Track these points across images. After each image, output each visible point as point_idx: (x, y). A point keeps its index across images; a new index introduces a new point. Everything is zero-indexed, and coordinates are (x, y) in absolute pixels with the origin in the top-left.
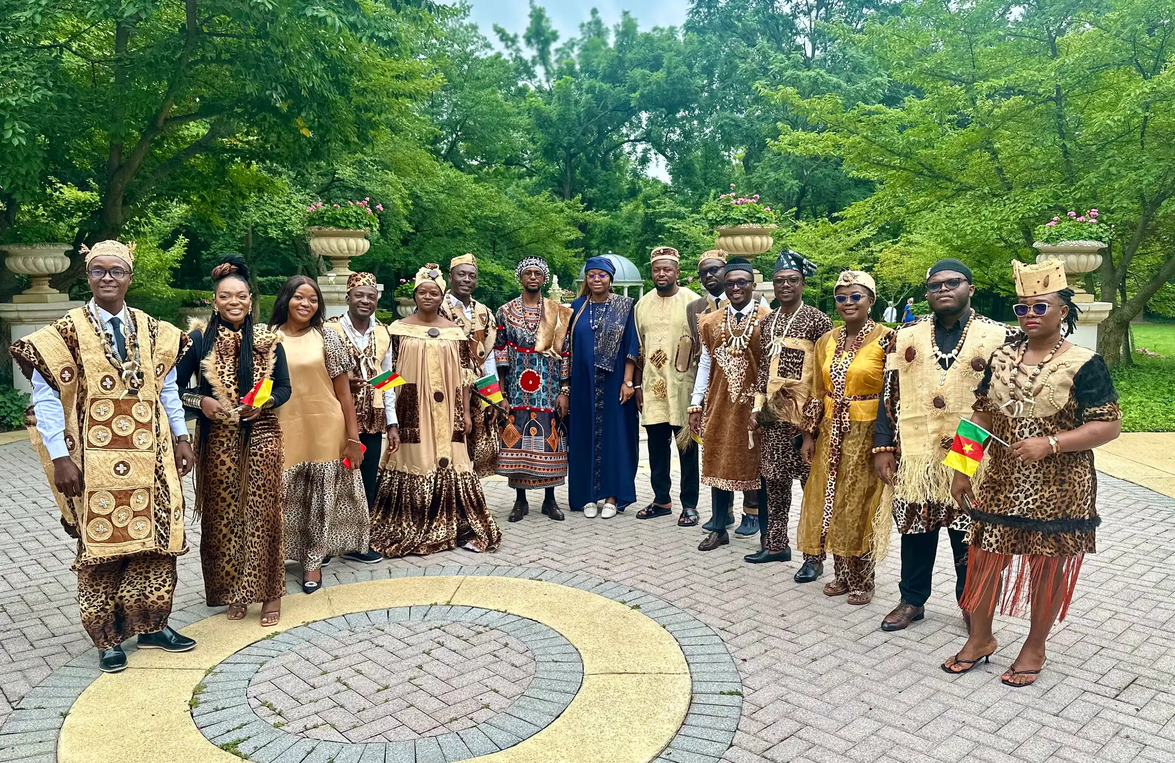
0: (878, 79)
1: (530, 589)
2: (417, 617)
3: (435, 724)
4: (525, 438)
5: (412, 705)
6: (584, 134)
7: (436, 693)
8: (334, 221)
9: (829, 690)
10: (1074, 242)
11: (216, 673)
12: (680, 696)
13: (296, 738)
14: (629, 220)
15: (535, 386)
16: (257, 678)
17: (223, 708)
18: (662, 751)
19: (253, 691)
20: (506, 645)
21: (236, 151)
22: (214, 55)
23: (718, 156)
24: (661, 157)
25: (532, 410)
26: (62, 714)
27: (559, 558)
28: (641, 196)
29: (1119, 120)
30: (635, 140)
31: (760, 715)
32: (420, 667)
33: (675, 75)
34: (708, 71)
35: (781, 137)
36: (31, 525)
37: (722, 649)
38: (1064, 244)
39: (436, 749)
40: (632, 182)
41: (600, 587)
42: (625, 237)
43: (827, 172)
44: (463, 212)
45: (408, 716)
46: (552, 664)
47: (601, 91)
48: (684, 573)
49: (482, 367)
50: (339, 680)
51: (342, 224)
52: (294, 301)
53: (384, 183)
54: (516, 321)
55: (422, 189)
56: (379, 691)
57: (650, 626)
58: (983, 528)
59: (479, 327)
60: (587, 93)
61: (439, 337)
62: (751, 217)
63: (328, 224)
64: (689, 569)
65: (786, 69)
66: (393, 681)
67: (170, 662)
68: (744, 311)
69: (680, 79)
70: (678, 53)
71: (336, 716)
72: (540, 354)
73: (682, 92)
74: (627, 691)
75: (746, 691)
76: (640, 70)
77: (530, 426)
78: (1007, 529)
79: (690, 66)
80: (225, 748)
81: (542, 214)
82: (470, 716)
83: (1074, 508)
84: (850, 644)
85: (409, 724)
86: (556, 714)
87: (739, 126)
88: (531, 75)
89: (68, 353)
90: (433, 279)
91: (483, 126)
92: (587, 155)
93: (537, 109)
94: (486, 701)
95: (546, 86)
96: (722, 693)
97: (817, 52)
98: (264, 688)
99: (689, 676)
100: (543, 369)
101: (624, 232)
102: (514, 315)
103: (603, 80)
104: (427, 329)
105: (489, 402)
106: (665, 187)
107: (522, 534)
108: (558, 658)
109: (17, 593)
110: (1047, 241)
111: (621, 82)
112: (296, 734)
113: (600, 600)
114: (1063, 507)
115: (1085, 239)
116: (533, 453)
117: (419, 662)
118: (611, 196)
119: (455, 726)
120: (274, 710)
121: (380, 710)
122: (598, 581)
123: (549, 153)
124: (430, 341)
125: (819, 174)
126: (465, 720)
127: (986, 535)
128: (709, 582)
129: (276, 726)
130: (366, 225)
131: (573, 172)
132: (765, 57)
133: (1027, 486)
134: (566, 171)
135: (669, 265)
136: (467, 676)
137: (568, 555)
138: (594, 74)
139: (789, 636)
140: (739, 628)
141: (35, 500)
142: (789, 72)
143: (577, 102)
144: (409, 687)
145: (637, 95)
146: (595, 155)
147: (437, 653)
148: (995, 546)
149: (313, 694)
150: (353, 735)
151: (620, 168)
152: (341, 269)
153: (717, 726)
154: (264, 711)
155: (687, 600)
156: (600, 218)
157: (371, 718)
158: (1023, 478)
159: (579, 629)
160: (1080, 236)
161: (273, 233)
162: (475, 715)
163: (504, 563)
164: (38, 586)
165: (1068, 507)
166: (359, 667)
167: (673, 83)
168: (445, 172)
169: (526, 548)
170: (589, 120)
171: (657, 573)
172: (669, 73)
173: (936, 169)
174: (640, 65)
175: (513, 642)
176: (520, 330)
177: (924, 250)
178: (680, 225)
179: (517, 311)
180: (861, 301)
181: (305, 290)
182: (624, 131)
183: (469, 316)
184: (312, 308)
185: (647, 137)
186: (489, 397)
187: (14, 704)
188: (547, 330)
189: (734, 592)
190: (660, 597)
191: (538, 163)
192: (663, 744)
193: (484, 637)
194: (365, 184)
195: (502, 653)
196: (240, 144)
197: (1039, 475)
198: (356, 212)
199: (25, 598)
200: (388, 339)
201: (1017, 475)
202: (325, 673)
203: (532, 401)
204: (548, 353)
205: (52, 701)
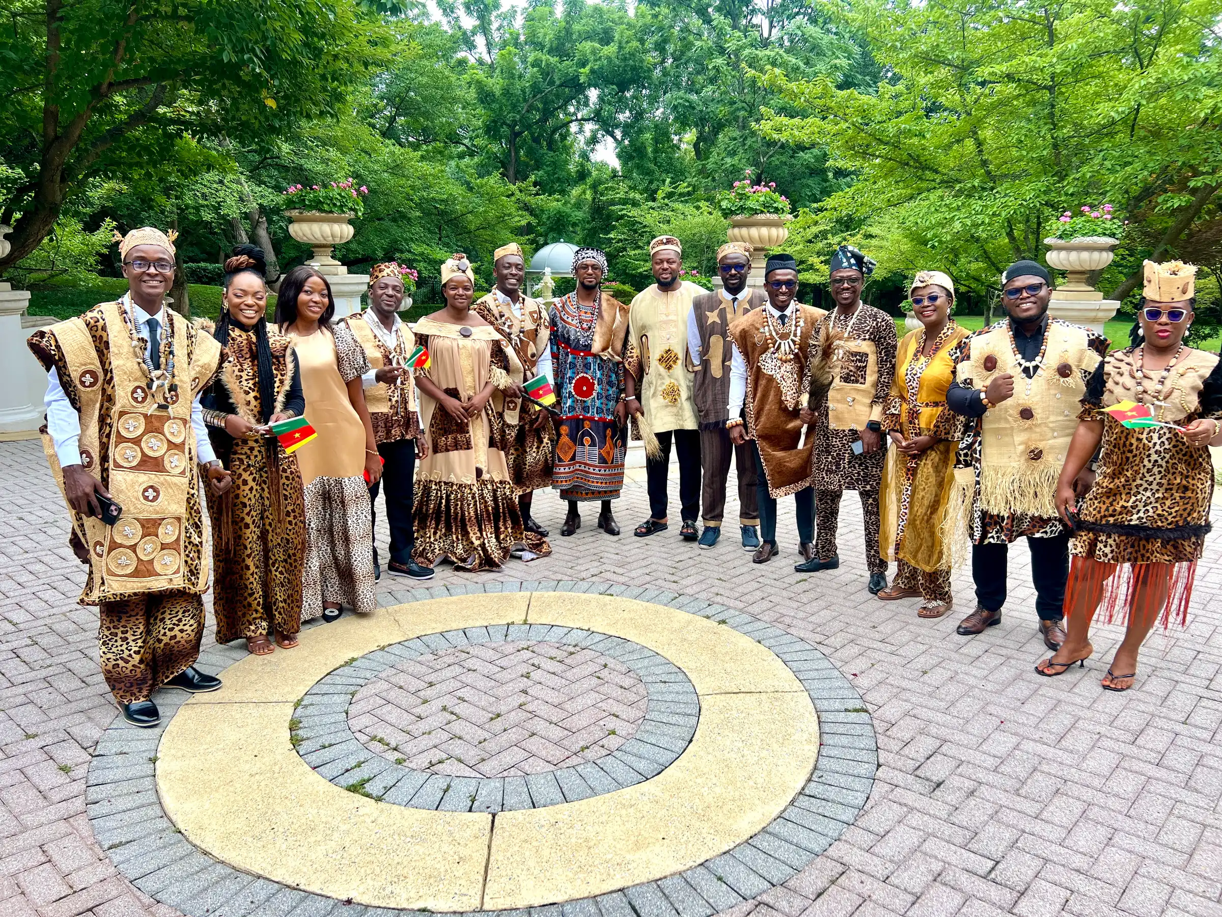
0: (837, 61)
1: (605, 605)
2: (498, 638)
3: (567, 754)
4: (579, 449)
5: (533, 734)
6: (528, 111)
7: (554, 720)
8: (317, 205)
9: (953, 704)
10: (1088, 239)
11: (306, 706)
12: (807, 715)
13: (425, 776)
14: (578, 205)
15: (589, 393)
16: (353, 710)
17: (330, 745)
18: (812, 774)
19: (356, 724)
20: (605, 666)
21: (183, 123)
22: (169, 10)
23: (669, 140)
24: (609, 139)
25: (585, 419)
26: (150, 759)
27: (620, 571)
28: (589, 181)
29: (1123, 112)
30: (583, 119)
31: (893, 732)
32: (525, 692)
33: (627, 50)
34: (660, 47)
35: (763, 122)
36: (28, 545)
37: (826, 664)
38: (1078, 240)
39: (579, 781)
40: (582, 165)
41: (676, 599)
42: (574, 225)
43: (784, 159)
44: (408, 194)
45: (533, 744)
46: (662, 685)
47: (548, 65)
48: (756, 585)
49: (534, 370)
50: (444, 709)
51: (326, 207)
52: (303, 297)
53: (325, 161)
54: (570, 320)
55: (366, 167)
56: (492, 719)
57: (746, 643)
58: (1096, 539)
59: (529, 326)
60: (533, 66)
61: (472, 337)
62: (768, 207)
63: (311, 208)
64: (760, 580)
65: (742, 48)
66: (503, 709)
67: (250, 695)
68: (788, 312)
69: (632, 55)
70: (630, 26)
71: (457, 749)
72: (595, 356)
73: (634, 68)
74: (752, 712)
75: (870, 707)
76: (589, 43)
77: (583, 435)
78: (1123, 538)
79: (642, 41)
80: (353, 789)
81: (491, 199)
82: (601, 743)
83: (1195, 515)
84: (954, 655)
85: (540, 755)
86: (688, 738)
87: (694, 108)
88: (471, 46)
89: (94, 354)
90: (464, 272)
91: (425, 99)
92: (532, 134)
93: (479, 82)
94: (611, 726)
95: (487, 58)
96: (846, 710)
97: (774, 31)
98: (365, 720)
99: (806, 694)
100: (599, 374)
101: (573, 219)
102: (568, 313)
103: (549, 52)
104: (458, 327)
105: (540, 405)
106: (614, 171)
107: (571, 545)
108: (665, 678)
109: (41, 622)
110: (1061, 237)
111: (568, 55)
112: (423, 771)
113: (682, 616)
114: (1185, 515)
115: (1098, 235)
116: (586, 464)
117: (522, 686)
118: (559, 179)
119: (589, 754)
120: (388, 745)
121: (504, 739)
122: (672, 596)
123: (492, 130)
124: (463, 342)
125: (776, 161)
126: (596, 748)
127: (1100, 545)
128: (785, 593)
129: (399, 762)
130: (351, 209)
131: (517, 153)
132: (721, 34)
133: (1149, 494)
134: (510, 151)
135: (672, 256)
136: (579, 699)
137: (628, 567)
138: (539, 46)
139: (889, 648)
140: (836, 641)
141: (20, 515)
142: (747, 52)
143: (520, 76)
144: (523, 715)
145: (587, 70)
146: (540, 135)
147: (536, 675)
148: (1110, 556)
149: (423, 726)
150: (485, 768)
151: (567, 149)
152: (323, 258)
153: (856, 745)
154: (377, 747)
155: (771, 613)
156: (552, 204)
157: (497, 749)
158: (1145, 485)
159: (674, 648)
160: (1094, 233)
161: (207, 216)
162: (604, 742)
163: (566, 578)
164: (64, 614)
165: (1189, 514)
166: (459, 694)
167: (625, 59)
168: (388, 150)
169: (580, 561)
170: (534, 96)
171: (728, 585)
172: (620, 48)
173: (922, 159)
174: (589, 37)
175: (612, 663)
176: (574, 330)
177: (884, 243)
178: (634, 212)
179: (572, 309)
180: (938, 302)
181: (314, 283)
182: (571, 109)
183: (517, 313)
184: (323, 303)
185: (597, 117)
186: (541, 400)
187: (91, 750)
188: (604, 329)
189: (814, 604)
190: (741, 611)
191: (479, 142)
192: (811, 767)
193: (579, 658)
194: (302, 161)
195: (604, 673)
196: (188, 115)
197: (1163, 481)
198: (340, 194)
199: (54, 627)
200: (413, 338)
201: (1139, 482)
202: (425, 702)
203: (586, 409)
204: (605, 356)
205: (133, 744)
